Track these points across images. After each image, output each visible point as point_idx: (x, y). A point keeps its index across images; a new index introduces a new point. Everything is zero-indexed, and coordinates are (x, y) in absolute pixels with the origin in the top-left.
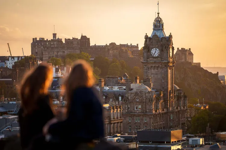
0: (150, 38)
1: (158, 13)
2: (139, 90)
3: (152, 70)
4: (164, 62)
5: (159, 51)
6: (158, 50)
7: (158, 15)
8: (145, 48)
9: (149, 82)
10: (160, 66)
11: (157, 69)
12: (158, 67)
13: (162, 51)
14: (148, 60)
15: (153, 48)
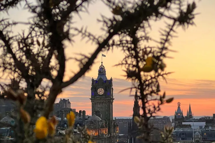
0: (96, 81)
1: (102, 62)
2: (93, 119)
3: (98, 105)
4: (108, 99)
5: (103, 91)
6: (103, 89)
7: (102, 64)
8: (93, 89)
9: (99, 114)
10: (105, 102)
11: (102, 104)
12: (103, 103)
13: (105, 90)
14: (95, 97)
15: (99, 88)
